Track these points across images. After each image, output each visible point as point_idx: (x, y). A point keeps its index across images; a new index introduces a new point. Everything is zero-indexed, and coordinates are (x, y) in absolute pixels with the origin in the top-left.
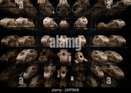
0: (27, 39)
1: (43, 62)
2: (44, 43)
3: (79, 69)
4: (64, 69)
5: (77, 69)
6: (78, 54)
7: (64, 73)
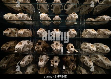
0: (25, 31)
1: (38, 51)
2: (40, 34)
3: (71, 59)
4: (56, 58)
5: (69, 58)
6: (69, 45)
7: (57, 63)
